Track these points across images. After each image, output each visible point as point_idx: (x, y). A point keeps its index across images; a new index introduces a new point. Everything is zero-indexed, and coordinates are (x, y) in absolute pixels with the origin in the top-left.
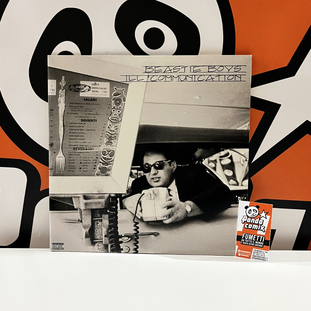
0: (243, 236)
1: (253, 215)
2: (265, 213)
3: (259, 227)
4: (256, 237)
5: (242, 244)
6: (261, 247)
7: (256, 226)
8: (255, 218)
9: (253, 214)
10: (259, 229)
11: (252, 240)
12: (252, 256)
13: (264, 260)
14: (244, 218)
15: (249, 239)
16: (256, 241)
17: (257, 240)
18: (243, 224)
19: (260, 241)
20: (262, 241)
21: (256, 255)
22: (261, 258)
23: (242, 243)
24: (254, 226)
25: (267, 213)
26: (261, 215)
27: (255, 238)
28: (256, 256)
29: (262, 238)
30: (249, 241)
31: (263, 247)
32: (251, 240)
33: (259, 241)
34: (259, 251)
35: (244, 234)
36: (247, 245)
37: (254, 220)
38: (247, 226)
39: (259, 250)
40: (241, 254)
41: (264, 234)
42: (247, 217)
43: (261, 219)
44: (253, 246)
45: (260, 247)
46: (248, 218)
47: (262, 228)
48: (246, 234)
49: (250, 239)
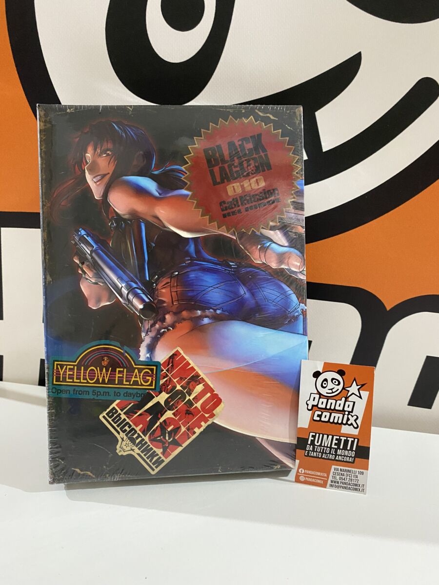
0: (311, 438)
1: (331, 391)
2: (357, 385)
3: (346, 417)
4: (339, 440)
5: (308, 456)
6: (350, 462)
8: (336, 398)
9: (332, 389)
10: (344, 422)
11: (331, 448)
12: (329, 482)
13: (356, 489)
14: (312, 399)
15: (323, 445)
16: (339, 448)
17: (341, 447)
18: (311, 411)
19: (349, 448)
21: (339, 480)
22: (349, 486)
23: (308, 453)
25: (363, 385)
26: (348, 391)
27: (337, 442)
28: (338, 483)
29: (353, 442)
30: (324, 449)
31: (353, 462)
32: (327, 447)
33: (345, 448)
34: (346, 471)
35: (311, 434)
36: (318, 457)
37: (335, 401)
38: (318, 416)
39: (345, 468)
40: (305, 477)
42: (318, 396)
43: (350, 399)
44: (332, 460)
45: (346, 462)
46: (320, 398)
47: (352, 420)
48: (317, 435)
49: (326, 445)
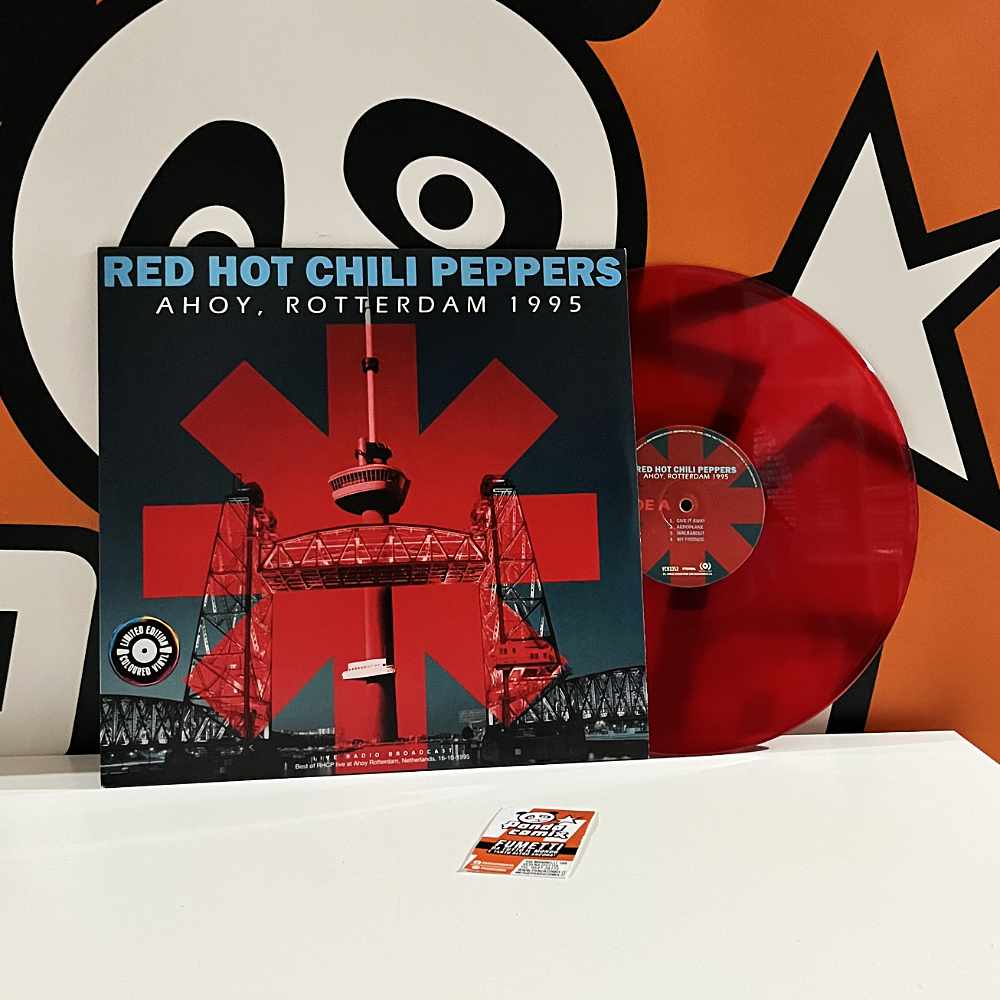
1: (537, 821)
4: (541, 845)
5: (492, 852)
7: (540, 833)
14: (510, 824)
20: (555, 849)
24: (534, 833)
37: (539, 826)
41: (565, 841)
43: (561, 824)
46: (521, 824)
